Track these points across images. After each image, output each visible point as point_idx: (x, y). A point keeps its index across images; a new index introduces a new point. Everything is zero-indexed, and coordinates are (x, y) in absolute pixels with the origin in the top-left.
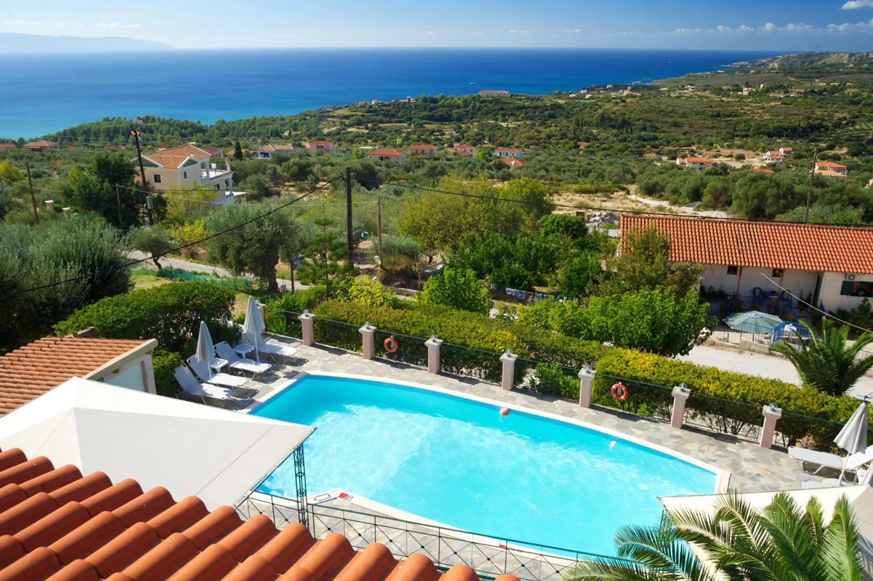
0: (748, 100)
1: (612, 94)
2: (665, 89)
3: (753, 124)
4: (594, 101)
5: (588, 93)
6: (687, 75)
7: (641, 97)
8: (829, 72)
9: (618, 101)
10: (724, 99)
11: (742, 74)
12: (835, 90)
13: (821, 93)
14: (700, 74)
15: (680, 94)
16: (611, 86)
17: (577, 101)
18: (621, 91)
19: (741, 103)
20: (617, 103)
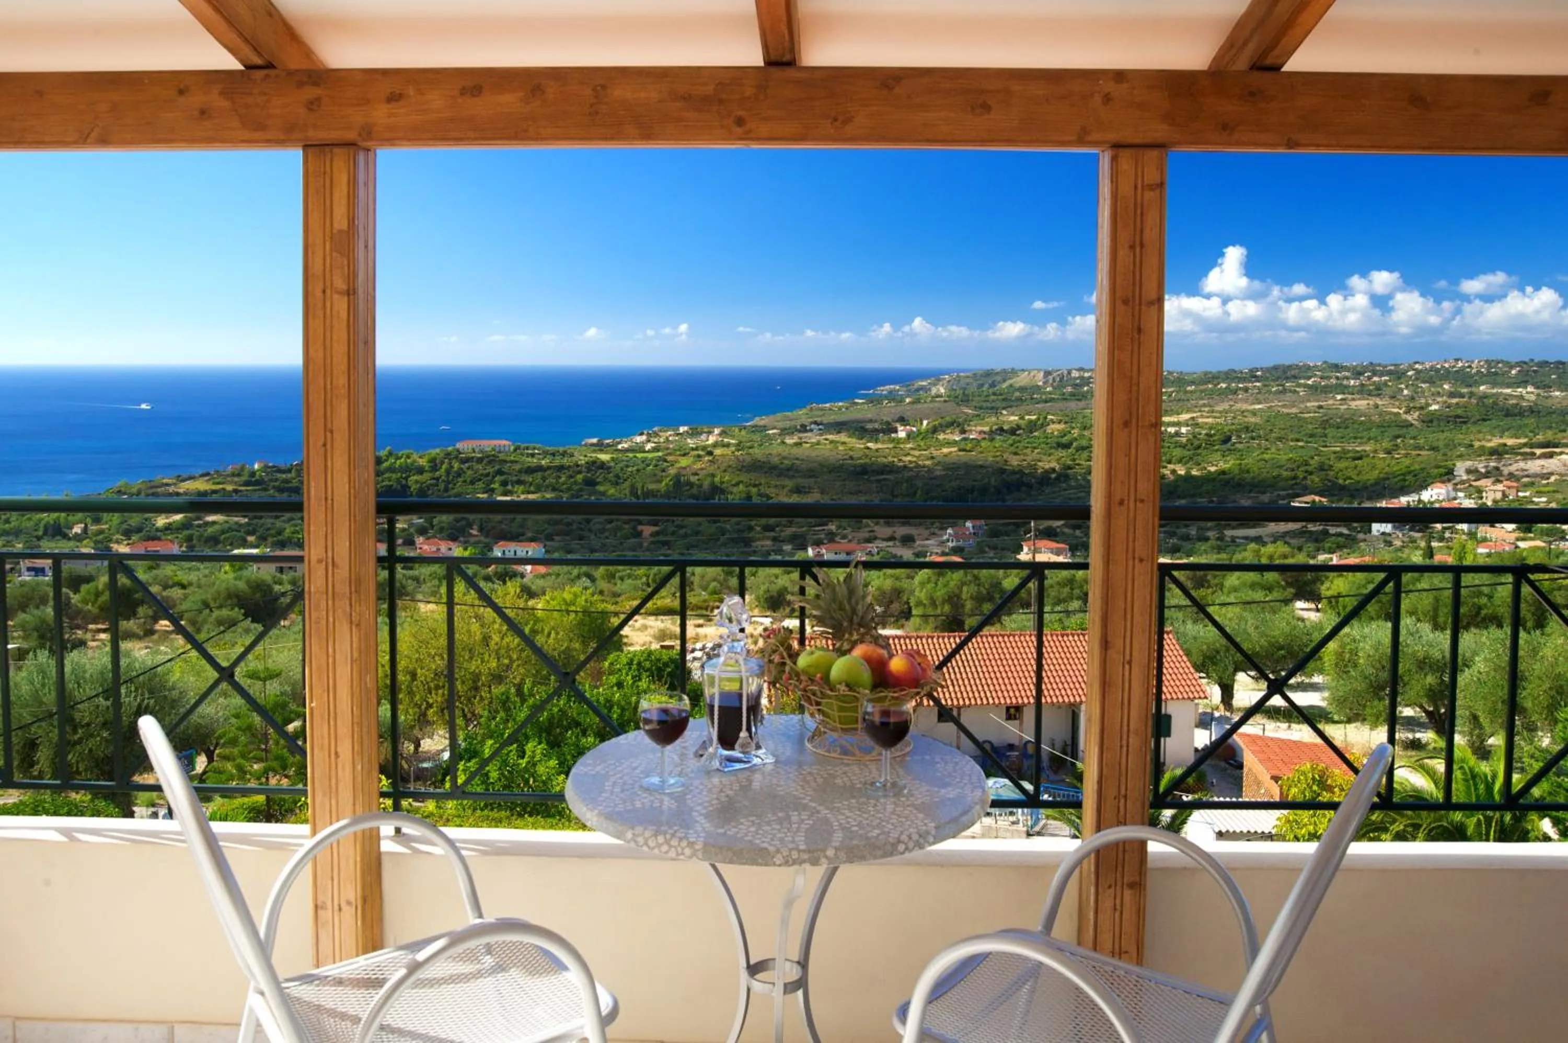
0: (909, 446)
1: (689, 441)
2: (775, 431)
3: (919, 483)
4: (660, 454)
5: (649, 441)
6: (808, 407)
7: (738, 445)
8: (1020, 399)
9: (701, 453)
10: (870, 445)
11: (893, 404)
12: (1032, 427)
13: (1013, 431)
14: (828, 405)
15: (801, 438)
16: (686, 428)
17: (631, 455)
18: (703, 437)
19: (897, 451)
20: (699, 456)
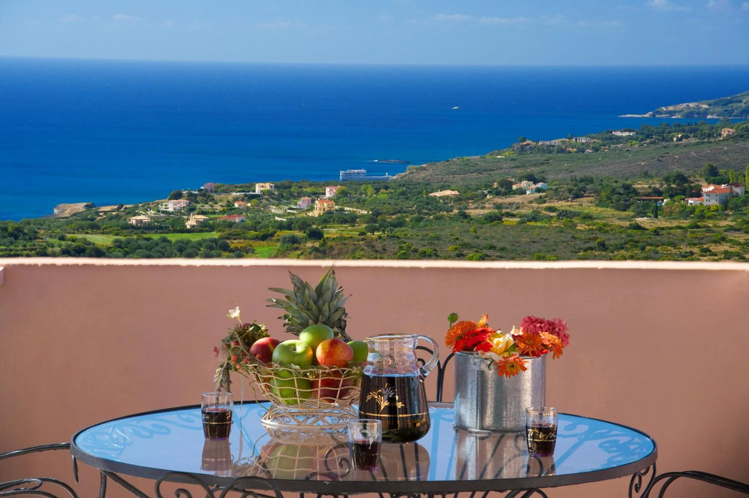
0: (723, 223)
2: (448, 193)
4: (215, 235)
6: (517, 146)
7: (372, 219)
9: (298, 234)
10: (641, 220)
11: (693, 140)
14: (557, 142)
15: (499, 207)
16: (267, 186)
18: (303, 202)
19: (700, 233)
20: (294, 240)
